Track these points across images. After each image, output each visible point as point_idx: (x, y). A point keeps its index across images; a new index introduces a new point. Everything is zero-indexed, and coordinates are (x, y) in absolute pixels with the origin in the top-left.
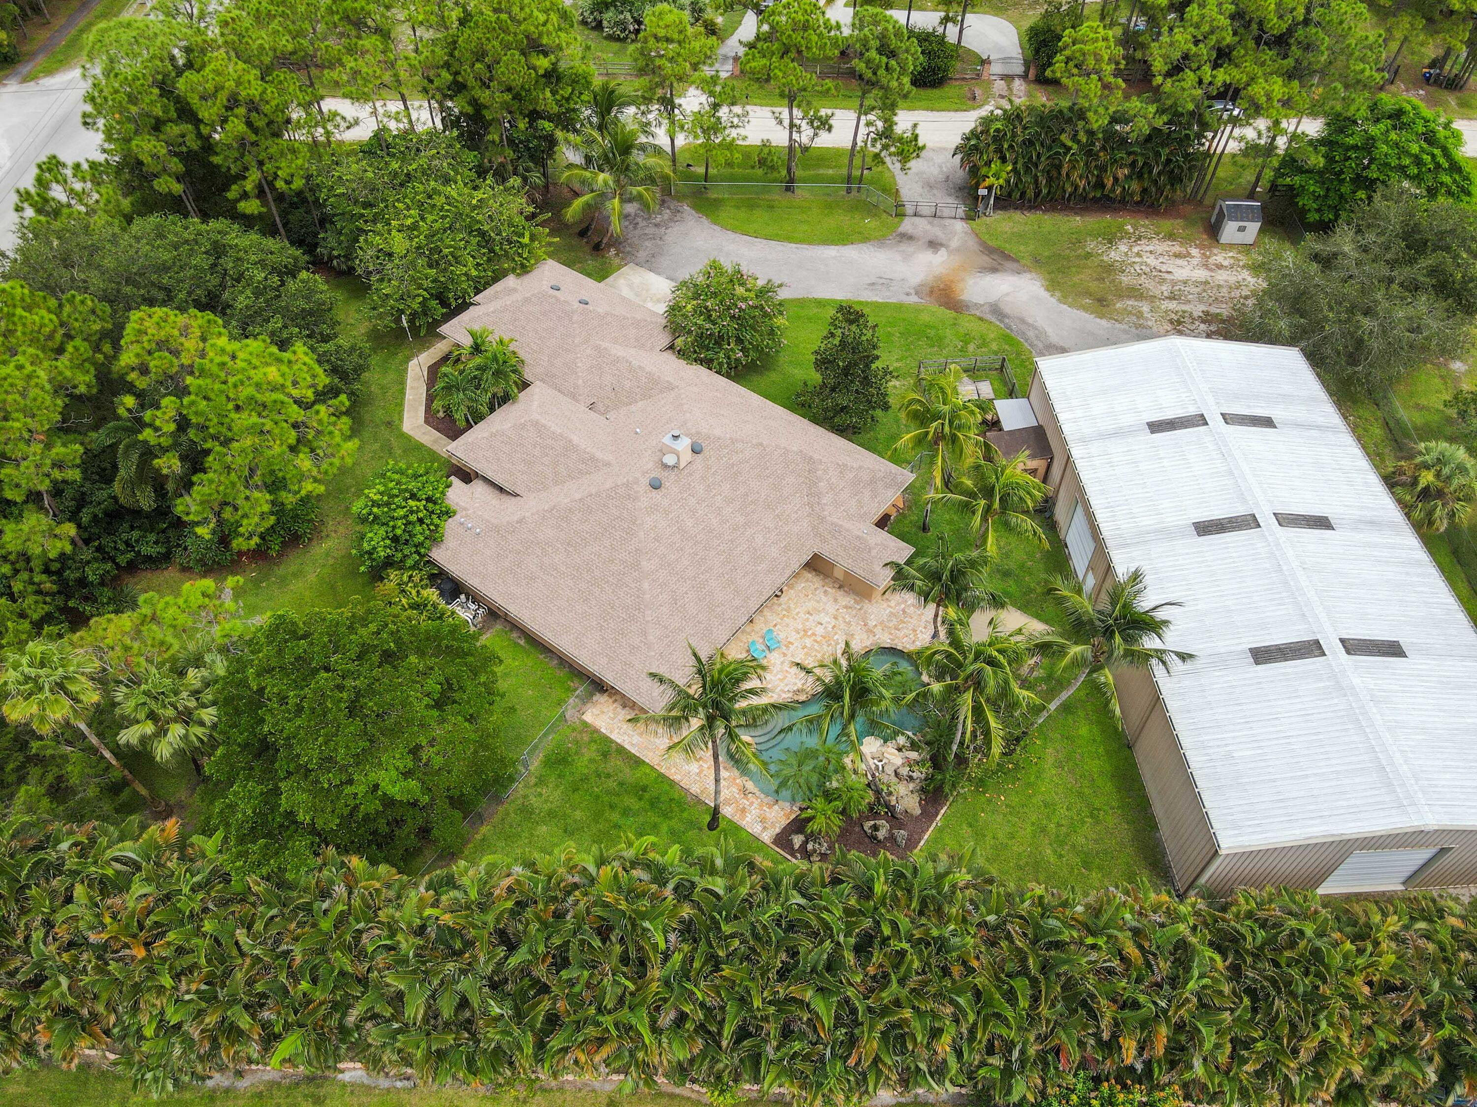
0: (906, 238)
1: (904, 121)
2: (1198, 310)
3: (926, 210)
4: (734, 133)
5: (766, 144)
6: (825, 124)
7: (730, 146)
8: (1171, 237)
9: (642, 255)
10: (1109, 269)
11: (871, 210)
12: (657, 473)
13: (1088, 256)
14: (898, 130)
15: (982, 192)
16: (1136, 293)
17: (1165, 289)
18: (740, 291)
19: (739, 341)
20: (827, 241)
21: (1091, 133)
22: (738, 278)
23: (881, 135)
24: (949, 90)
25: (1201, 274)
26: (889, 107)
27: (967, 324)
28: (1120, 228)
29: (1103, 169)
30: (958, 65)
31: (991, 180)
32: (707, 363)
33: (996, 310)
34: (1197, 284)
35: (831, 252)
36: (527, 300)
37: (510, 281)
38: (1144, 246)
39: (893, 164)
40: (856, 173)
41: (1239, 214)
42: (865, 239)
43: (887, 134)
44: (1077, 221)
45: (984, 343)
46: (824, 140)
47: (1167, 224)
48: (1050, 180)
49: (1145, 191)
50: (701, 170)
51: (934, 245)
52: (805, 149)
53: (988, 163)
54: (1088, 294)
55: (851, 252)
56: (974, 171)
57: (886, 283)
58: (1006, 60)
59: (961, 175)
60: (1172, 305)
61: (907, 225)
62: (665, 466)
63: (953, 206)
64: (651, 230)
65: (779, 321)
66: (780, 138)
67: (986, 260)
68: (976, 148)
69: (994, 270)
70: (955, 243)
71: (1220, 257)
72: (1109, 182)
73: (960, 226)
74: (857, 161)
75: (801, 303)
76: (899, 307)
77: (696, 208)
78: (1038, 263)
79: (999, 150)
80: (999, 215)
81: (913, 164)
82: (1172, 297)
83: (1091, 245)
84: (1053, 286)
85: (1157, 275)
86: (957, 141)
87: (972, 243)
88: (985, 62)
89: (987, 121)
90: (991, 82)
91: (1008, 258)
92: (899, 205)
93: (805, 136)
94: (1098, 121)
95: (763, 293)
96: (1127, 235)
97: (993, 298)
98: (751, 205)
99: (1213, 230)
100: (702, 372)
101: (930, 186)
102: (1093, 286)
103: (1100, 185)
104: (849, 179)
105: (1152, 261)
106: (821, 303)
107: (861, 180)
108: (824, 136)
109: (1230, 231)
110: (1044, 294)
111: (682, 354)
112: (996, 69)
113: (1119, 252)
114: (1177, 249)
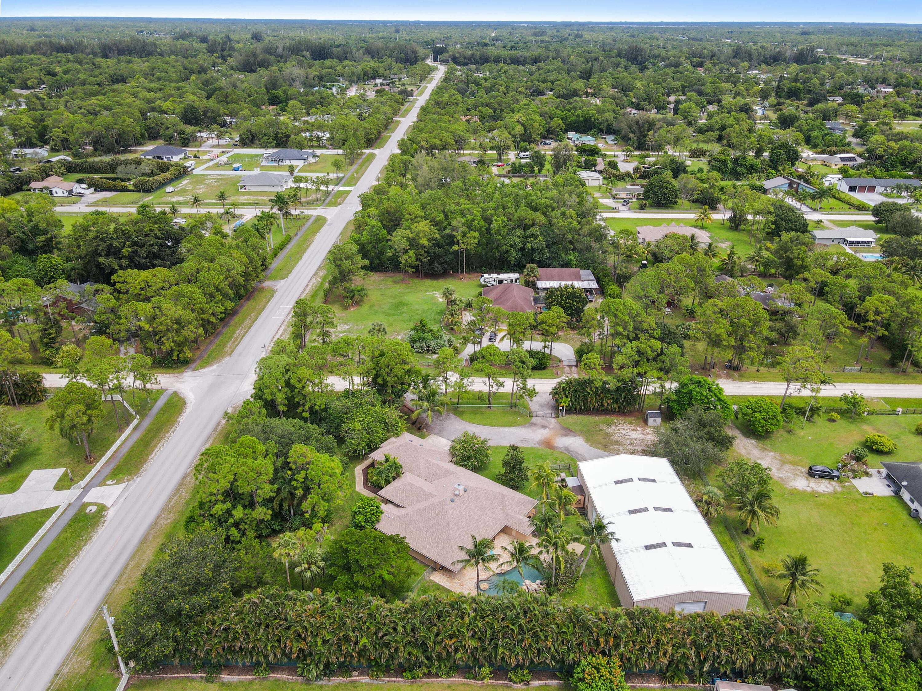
0: (533, 424)
1: (530, 383)
2: (640, 449)
3: (540, 415)
4: (469, 388)
5: (480, 392)
6: (502, 385)
7: (468, 393)
8: (630, 423)
9: (436, 431)
10: (608, 435)
11: (520, 414)
12: (453, 497)
13: (601, 430)
14: (528, 387)
15: (560, 408)
16: (618, 443)
17: (628, 441)
18: (476, 441)
19: (476, 458)
20: (504, 426)
21: (597, 388)
22: (475, 437)
23: (522, 389)
24: (548, 371)
25: (641, 436)
26: (524, 379)
27: (556, 454)
28: (612, 421)
29: (603, 400)
30: (551, 362)
31: (563, 404)
32: (465, 466)
33: (567, 449)
34: (640, 440)
35: (506, 429)
36: (401, 445)
37: (393, 439)
38: (620, 427)
39: (527, 398)
40: (514, 401)
41: (654, 416)
42: (518, 425)
43: (524, 388)
44: (596, 418)
45: (563, 460)
46: (502, 390)
47: (629, 419)
48: (584, 404)
49: (619, 407)
50: (456, 401)
51: (544, 427)
52: (495, 393)
53: (561, 398)
54: (600, 443)
55: (513, 430)
56: (557, 401)
57: (527, 440)
58: (569, 360)
59: (553, 402)
60: (631, 447)
61: (534, 420)
62: (456, 495)
63: (551, 413)
64: (438, 422)
65: (490, 452)
66: (486, 389)
67: (563, 432)
68: (556, 393)
69: (566, 436)
70: (551, 426)
71: (649, 431)
72: (606, 405)
73: (553, 420)
74: (514, 397)
75: (496, 447)
76: (532, 448)
77: (454, 414)
78: (582, 433)
79: (565, 394)
80: (568, 416)
81: (534, 398)
82: (631, 444)
83: (601, 427)
84: (587, 441)
85: (625, 437)
86: (550, 390)
87: (558, 426)
88: (561, 361)
89: (560, 384)
90: (563, 368)
91: (571, 431)
92: (530, 413)
93: (495, 388)
94: (598, 384)
95: (484, 442)
96: (615, 423)
97: (566, 445)
98: (475, 413)
99: (646, 421)
100: (463, 469)
101: (542, 406)
102: (602, 441)
103: (602, 405)
104: (511, 404)
105: (623, 432)
106: (503, 447)
107: (516, 404)
108: (501, 388)
109: (651, 421)
110: (584, 443)
111: (455, 463)
112: (565, 363)
113: (611, 429)
114: (633, 428)
